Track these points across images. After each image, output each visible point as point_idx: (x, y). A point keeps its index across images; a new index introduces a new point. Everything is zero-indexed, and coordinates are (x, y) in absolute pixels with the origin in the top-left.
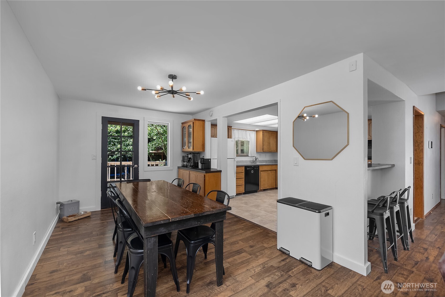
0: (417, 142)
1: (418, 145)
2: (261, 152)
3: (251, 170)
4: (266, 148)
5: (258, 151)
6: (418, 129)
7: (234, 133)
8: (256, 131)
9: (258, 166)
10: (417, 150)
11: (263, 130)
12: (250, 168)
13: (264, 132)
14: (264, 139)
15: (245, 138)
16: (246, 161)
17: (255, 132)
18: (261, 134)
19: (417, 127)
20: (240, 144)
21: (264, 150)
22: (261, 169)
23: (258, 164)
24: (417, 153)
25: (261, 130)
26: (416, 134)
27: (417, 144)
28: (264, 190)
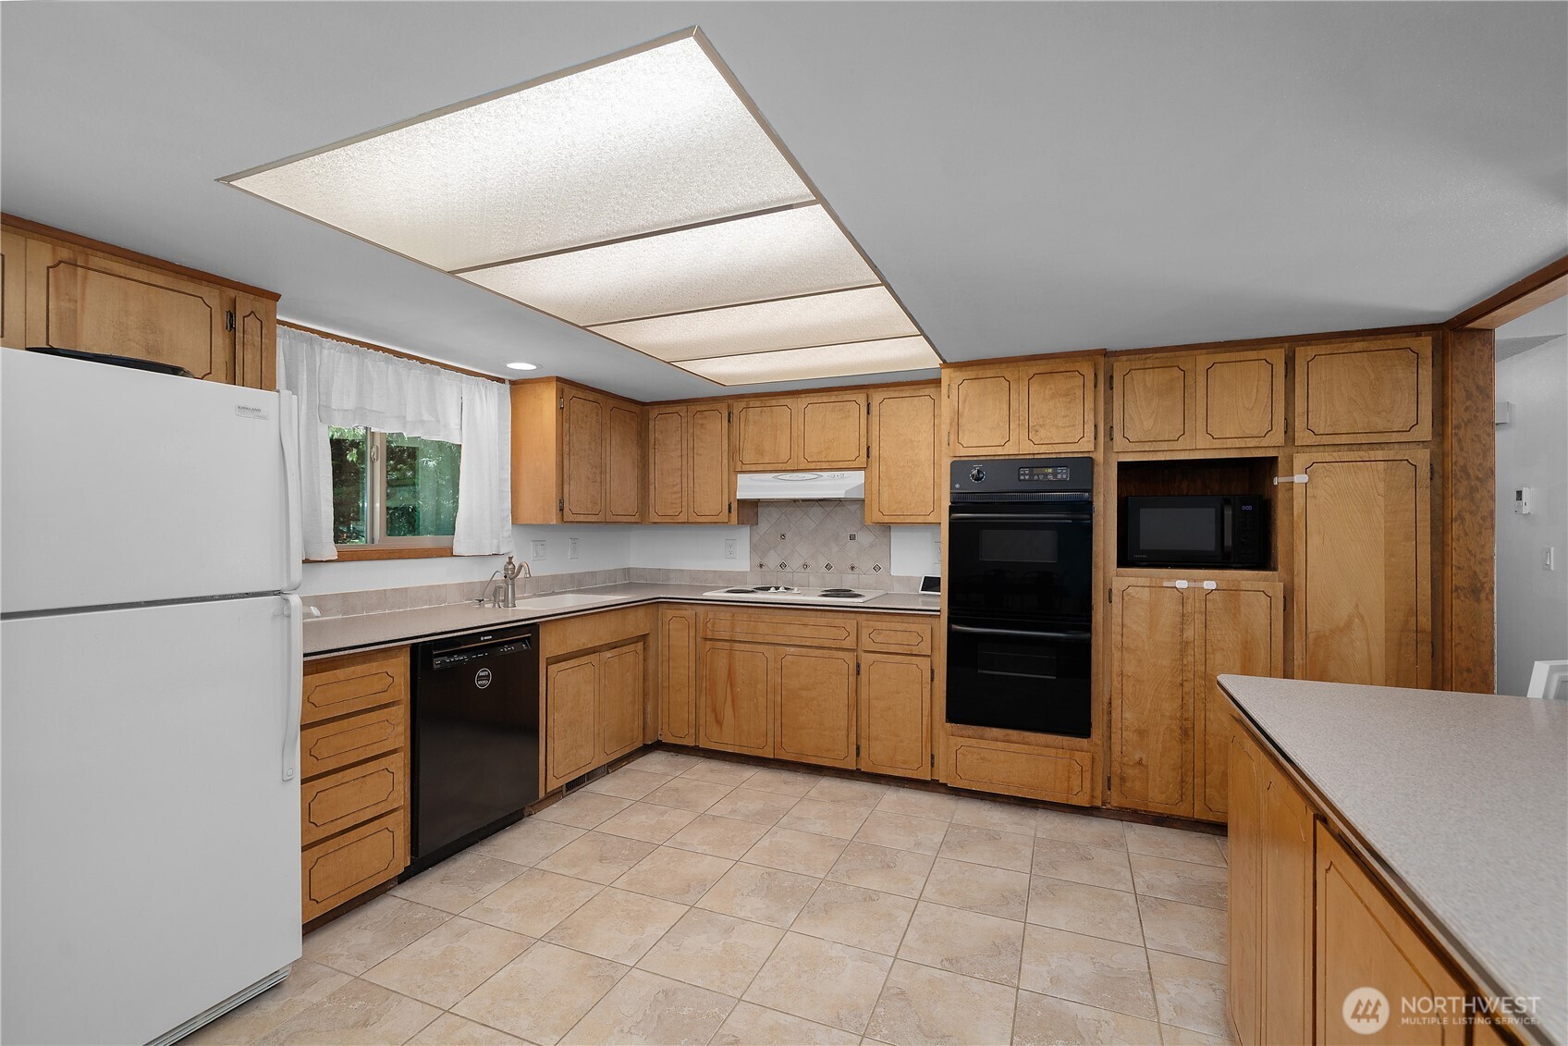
0: (1468, 474)
1: (1472, 487)
2: (544, 527)
3: (474, 667)
4: (579, 498)
5: (527, 514)
6: (1468, 403)
7: (311, 371)
8: (513, 383)
9: (529, 632)
10: (1467, 516)
11: (559, 379)
12: (460, 652)
13: (570, 392)
14: (566, 439)
15: (426, 417)
16: (432, 593)
17: (507, 386)
18: (547, 402)
19: (1464, 394)
20: (377, 464)
21: (566, 509)
22: (549, 645)
23: (527, 607)
24: (1466, 534)
25: (546, 380)
26: (1461, 432)
27: (1465, 483)
28: (574, 785)
